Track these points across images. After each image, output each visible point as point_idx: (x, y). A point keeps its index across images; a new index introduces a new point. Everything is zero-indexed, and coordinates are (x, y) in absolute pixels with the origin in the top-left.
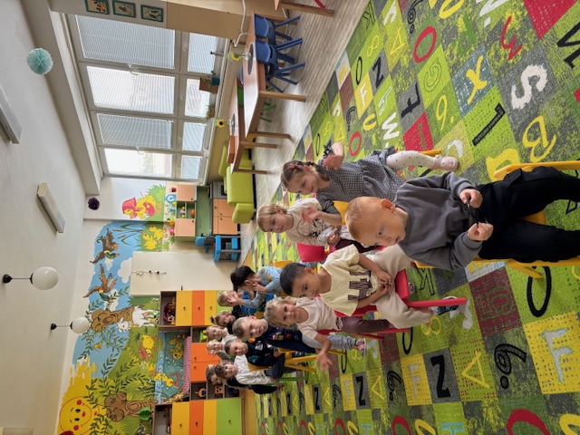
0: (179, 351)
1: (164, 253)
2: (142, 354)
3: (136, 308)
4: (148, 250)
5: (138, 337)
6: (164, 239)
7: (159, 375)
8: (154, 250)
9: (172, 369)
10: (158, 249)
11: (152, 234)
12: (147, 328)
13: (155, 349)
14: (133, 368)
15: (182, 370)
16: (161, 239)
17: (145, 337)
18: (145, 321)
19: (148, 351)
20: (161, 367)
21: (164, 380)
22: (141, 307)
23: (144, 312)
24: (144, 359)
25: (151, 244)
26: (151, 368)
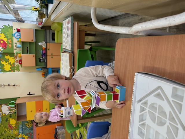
0: (30, 124)
1: (16, 73)
2: (11, 127)
3: (3, 105)
4: (6, 71)
5: (7, 120)
6: (16, 63)
7: (20, 135)
8: (10, 71)
9: (27, 132)
10: (12, 70)
11: (7, 60)
12: (11, 115)
13: (17, 124)
14: (6, 134)
15: (32, 132)
16: (14, 63)
17: (11, 119)
18: (9, 111)
19: (13, 126)
20: (21, 131)
21: (23, 137)
22: (6, 104)
23: (8, 107)
24: (12, 129)
25: (7, 67)
26: (16, 133)
